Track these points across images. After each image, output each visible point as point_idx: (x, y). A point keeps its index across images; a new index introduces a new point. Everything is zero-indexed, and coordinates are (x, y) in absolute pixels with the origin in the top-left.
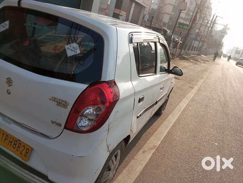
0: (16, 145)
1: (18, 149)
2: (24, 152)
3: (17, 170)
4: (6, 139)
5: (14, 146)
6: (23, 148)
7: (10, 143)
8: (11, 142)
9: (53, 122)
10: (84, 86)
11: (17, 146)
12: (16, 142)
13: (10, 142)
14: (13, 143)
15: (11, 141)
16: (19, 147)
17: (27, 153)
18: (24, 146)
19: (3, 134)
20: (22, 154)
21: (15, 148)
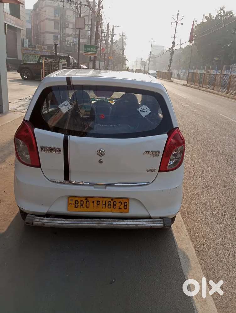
0: (110, 205)
1: (114, 207)
2: (122, 207)
3: (123, 223)
4: (97, 204)
5: (109, 206)
6: (120, 203)
7: (104, 206)
9: (148, 171)
11: (112, 205)
12: (109, 203)
13: (103, 205)
14: (107, 205)
15: (104, 204)
16: (115, 205)
17: (126, 206)
18: (120, 202)
19: (93, 202)
20: (121, 209)
21: (110, 208)
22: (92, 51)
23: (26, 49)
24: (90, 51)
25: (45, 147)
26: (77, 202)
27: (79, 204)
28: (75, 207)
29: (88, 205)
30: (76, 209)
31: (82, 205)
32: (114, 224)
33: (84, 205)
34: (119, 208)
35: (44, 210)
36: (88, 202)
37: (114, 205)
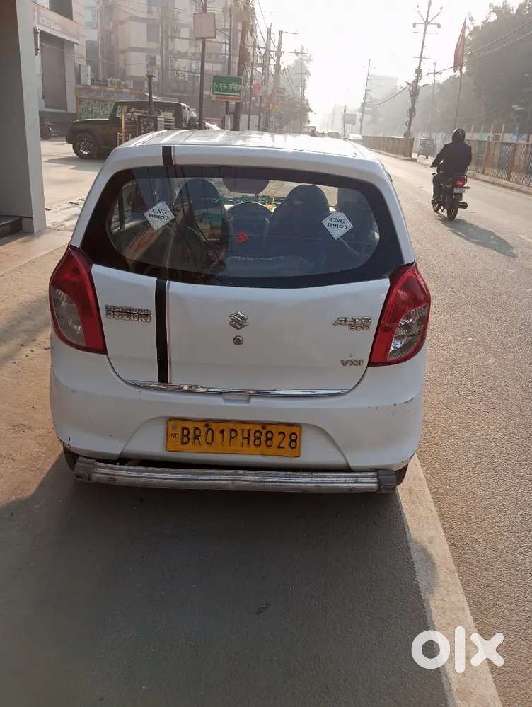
0: (259, 439)
1: (269, 443)
2: (286, 443)
3: (287, 480)
4: (231, 438)
5: (257, 442)
6: (282, 435)
7: (246, 441)
8: (248, 438)
9: (344, 363)
10: (385, 283)
11: (263, 439)
12: (258, 434)
13: (244, 438)
14: (252, 438)
15: (246, 435)
16: (271, 439)
17: (295, 441)
18: (282, 433)
19: (222, 431)
20: (283, 448)
21: (260, 444)
22: (232, 91)
23: (87, 88)
24: (227, 90)
25: (115, 308)
26: (186, 432)
27: (191, 436)
28: (183, 443)
29: (209, 440)
30: (184, 446)
31: (197, 438)
32: (267, 482)
33: (202, 438)
34: (279, 447)
35: (114, 447)
36: (210, 432)
37: (268, 439)
